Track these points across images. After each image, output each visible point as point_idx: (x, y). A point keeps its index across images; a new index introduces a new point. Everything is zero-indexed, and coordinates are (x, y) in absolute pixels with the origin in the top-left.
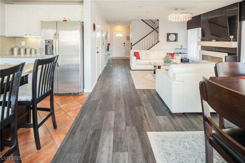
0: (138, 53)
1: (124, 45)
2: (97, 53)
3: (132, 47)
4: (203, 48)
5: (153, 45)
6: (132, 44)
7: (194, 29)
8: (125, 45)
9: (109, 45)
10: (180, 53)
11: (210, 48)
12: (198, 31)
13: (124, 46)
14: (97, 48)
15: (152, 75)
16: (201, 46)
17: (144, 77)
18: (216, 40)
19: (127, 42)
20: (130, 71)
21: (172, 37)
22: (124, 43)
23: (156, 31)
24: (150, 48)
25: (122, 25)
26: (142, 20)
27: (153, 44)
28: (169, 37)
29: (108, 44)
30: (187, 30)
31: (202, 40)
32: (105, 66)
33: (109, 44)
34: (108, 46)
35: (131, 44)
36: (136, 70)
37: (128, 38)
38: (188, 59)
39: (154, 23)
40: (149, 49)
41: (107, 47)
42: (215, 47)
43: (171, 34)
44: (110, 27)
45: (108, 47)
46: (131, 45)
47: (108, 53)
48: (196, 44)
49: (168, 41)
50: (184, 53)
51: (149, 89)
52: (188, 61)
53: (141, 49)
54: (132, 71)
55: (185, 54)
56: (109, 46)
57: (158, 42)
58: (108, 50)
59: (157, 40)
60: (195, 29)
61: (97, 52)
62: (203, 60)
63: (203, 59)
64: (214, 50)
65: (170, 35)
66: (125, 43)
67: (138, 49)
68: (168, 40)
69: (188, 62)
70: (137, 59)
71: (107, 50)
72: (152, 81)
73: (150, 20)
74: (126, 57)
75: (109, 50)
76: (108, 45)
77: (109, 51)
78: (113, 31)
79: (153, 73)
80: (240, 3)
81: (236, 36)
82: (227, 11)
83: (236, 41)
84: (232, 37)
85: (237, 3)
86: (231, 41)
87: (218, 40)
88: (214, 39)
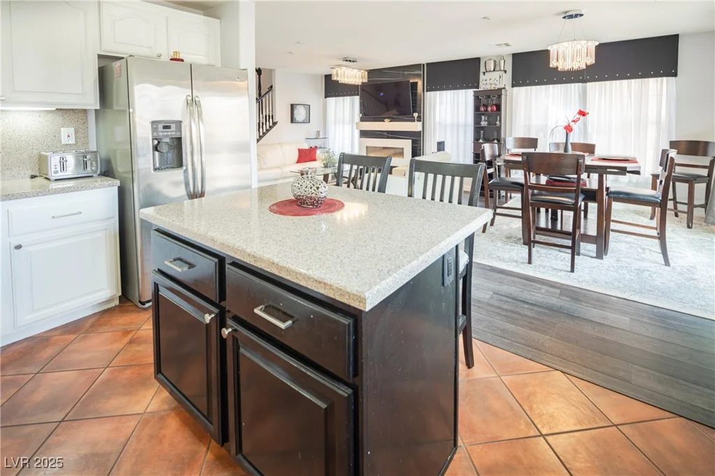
4: (364, 134)
7: (342, 97)
11: (378, 133)
12: (353, 104)
16: (361, 130)
18: (390, 120)
21: (300, 114)
28: (294, 112)
30: (326, 98)
31: (362, 120)
42: (388, 132)
43: (298, 105)
48: (348, 128)
50: (320, 148)
55: (324, 148)
57: (275, 124)
59: (271, 120)
64: (386, 137)
65: (297, 107)
68: (293, 120)
80: (424, 65)
81: (419, 113)
82: (405, 73)
83: (420, 121)
84: (416, 115)
85: (420, 65)
86: (414, 121)
87: (392, 120)
88: (387, 118)
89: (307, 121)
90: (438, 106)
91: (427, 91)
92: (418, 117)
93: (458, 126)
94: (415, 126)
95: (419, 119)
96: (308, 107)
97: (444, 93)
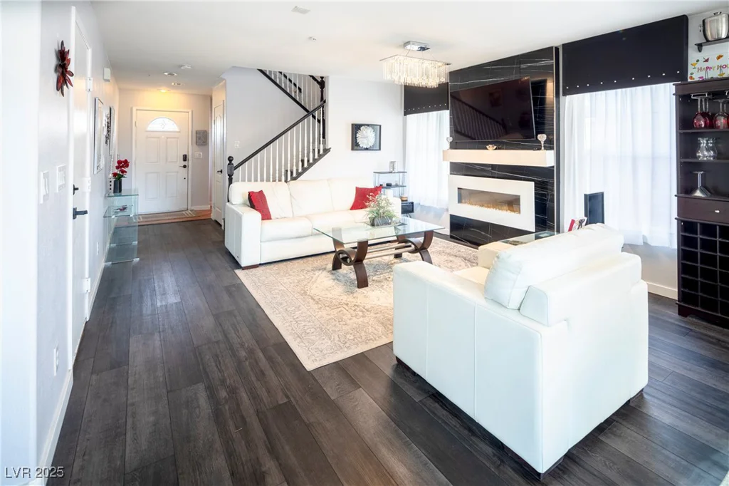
0: (261, 192)
1: (185, 163)
2: (74, 218)
3: (235, 171)
4: (457, 169)
5: (311, 161)
6: (235, 163)
7: (425, 114)
8: (190, 163)
9: (125, 169)
10: (389, 185)
11: (477, 167)
12: (440, 119)
13: (185, 167)
14: (75, 189)
15: (331, 276)
16: (451, 163)
17: (305, 293)
18: (495, 147)
19: (197, 154)
20: (238, 272)
21: (366, 137)
22: (185, 158)
23: (314, 117)
24: (299, 174)
25: (178, 86)
26: (261, 71)
27: (308, 161)
28: (358, 135)
29: (119, 162)
30: (405, 114)
31: (454, 146)
32: (102, 264)
33: (123, 164)
34: (117, 171)
35: (230, 159)
36: (260, 264)
37: (202, 138)
38: (412, 203)
39: (300, 89)
40: (294, 179)
41: (115, 175)
42: (494, 167)
43: (364, 125)
44: (120, 90)
45: (118, 179)
46: (230, 163)
47: (118, 201)
49: (356, 148)
50: (397, 186)
51: (362, 354)
52: (410, 209)
53: (268, 180)
54: (246, 271)
55: (402, 186)
56: (123, 172)
57: (326, 151)
58: (118, 188)
59: (321, 146)
60: (430, 113)
61: (74, 209)
62: (460, 204)
63: (460, 201)
64: (490, 175)
65: (362, 128)
66: (190, 157)
67: (256, 180)
68: (355, 145)
69: (412, 211)
70: (263, 219)
71: (114, 192)
72: (347, 304)
73: (281, 73)
74: (191, 211)
75: (120, 191)
76: (117, 168)
77: (123, 193)
78: (134, 109)
79: (330, 266)
80: (557, 49)
81: (550, 134)
82: (523, 66)
83: (551, 148)
84: (542, 138)
85: (551, 48)
86: (539, 149)
87: (500, 146)
88: (491, 143)
89: (377, 147)
90: (587, 121)
91: (564, 94)
92: (545, 142)
93: (635, 159)
94: (541, 158)
95: (549, 145)
96: (377, 128)
97: (601, 95)
